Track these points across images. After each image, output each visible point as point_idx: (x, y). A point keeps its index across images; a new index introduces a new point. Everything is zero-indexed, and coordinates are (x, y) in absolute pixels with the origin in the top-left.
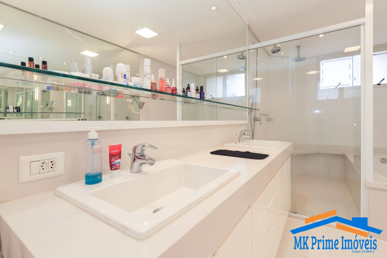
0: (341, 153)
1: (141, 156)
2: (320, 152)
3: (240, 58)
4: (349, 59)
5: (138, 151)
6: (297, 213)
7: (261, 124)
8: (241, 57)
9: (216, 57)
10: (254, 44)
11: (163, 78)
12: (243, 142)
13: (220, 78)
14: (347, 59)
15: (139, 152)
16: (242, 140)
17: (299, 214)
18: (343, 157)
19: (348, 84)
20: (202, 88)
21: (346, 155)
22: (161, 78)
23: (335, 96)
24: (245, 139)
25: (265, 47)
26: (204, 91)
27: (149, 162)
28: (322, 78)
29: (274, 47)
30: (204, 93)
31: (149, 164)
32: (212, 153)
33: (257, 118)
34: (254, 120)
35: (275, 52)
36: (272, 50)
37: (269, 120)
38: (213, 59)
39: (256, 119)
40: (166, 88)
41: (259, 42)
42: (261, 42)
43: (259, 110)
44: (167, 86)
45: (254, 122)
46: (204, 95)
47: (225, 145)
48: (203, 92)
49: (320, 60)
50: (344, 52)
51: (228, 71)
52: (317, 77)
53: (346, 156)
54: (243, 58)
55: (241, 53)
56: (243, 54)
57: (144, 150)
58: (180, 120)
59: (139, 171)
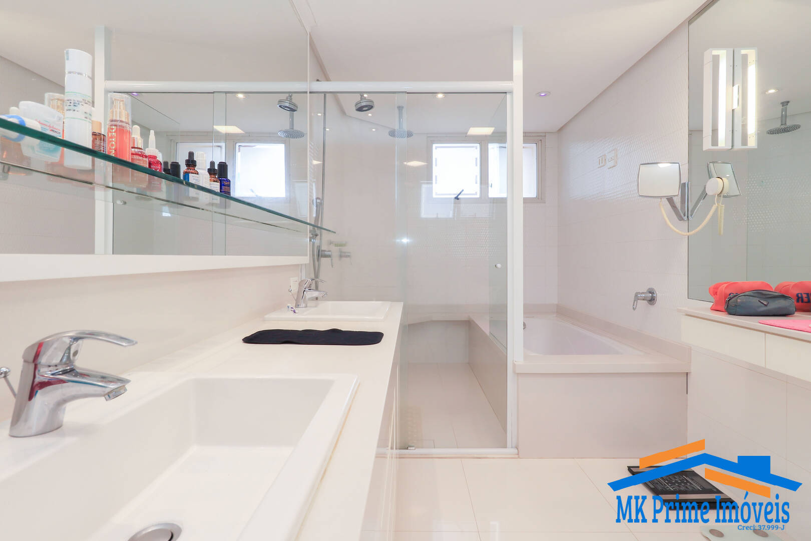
0: (464, 317)
1: (65, 372)
2: (434, 319)
3: (286, 107)
4: (474, 148)
5: (52, 358)
6: (410, 447)
7: (332, 266)
8: (287, 105)
9: (226, 93)
10: (318, 80)
11: (124, 124)
12: (306, 307)
13: (210, 146)
14: (473, 147)
15: (56, 361)
16: (304, 303)
17: (413, 448)
18: (469, 325)
19: (474, 193)
20: (223, 167)
21: (473, 321)
22: (115, 121)
23: (447, 212)
24: (312, 299)
25: (338, 94)
26: (229, 177)
27: (108, 390)
28: (436, 177)
29: (361, 99)
30: (230, 181)
31: (104, 396)
32: (250, 340)
33: (324, 251)
34: (319, 256)
35: (364, 109)
36: (356, 104)
37: (342, 255)
38: (215, 94)
39: (323, 253)
40: (132, 154)
41: (328, 79)
42: (330, 81)
43: (335, 233)
44: (132, 148)
45: (318, 260)
46: (229, 186)
47: (267, 316)
48: (226, 177)
49: (433, 142)
50: (468, 134)
51: (242, 132)
52: (427, 174)
53: (475, 322)
54: (292, 107)
55: (287, 95)
56: (291, 99)
57: (76, 353)
58: (106, 253)
59: (52, 427)
